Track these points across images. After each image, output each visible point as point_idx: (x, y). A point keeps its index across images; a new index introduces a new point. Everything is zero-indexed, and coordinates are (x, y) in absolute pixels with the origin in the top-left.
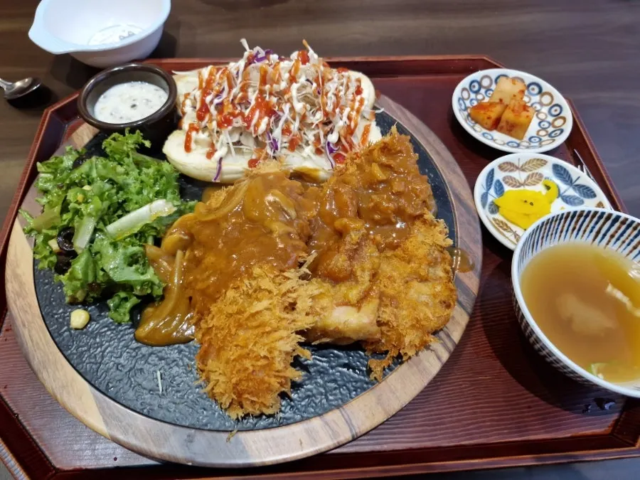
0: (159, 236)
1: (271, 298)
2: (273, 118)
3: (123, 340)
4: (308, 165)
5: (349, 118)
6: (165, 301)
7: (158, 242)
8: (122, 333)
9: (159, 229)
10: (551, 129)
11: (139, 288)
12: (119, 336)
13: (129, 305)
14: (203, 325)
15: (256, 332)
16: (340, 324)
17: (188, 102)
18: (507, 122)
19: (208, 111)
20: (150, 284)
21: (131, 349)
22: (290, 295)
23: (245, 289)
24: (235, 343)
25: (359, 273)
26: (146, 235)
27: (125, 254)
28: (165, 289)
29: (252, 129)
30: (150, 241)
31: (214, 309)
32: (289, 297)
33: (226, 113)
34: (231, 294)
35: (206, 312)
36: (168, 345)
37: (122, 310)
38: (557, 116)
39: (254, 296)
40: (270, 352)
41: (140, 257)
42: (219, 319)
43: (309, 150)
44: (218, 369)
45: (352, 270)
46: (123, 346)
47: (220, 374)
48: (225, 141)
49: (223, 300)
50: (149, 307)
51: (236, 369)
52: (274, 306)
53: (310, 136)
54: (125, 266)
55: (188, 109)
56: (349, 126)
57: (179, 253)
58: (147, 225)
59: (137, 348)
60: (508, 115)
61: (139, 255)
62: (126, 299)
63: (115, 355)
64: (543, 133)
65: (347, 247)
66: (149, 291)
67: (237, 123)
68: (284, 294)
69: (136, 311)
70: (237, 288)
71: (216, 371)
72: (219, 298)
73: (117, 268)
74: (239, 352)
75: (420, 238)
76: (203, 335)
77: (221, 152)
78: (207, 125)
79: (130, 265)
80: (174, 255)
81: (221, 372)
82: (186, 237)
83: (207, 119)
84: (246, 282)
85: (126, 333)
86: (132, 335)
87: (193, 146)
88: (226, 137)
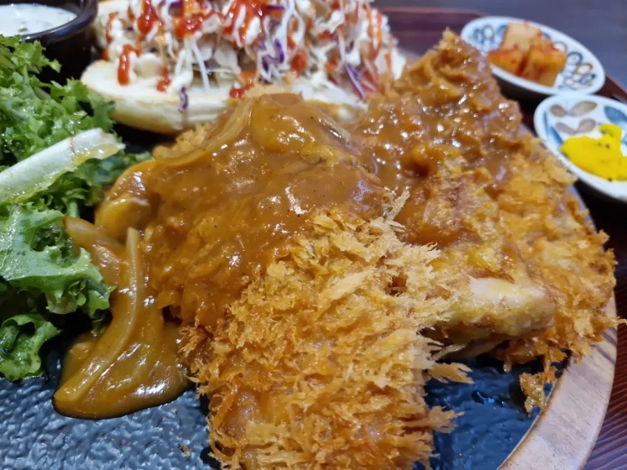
0: (89, 204)
1: (360, 270)
2: (267, 20)
3: (28, 417)
4: (322, 98)
5: (370, 34)
6: (115, 325)
7: (88, 213)
8: (24, 401)
9: (90, 184)
10: (577, 77)
11: (59, 295)
12: (19, 409)
13: (36, 341)
14: (219, 348)
15: (352, 338)
16: (492, 306)
17: (116, 24)
18: (536, 65)
19: (155, 17)
20: (83, 286)
21: (49, 432)
22: (389, 262)
23: (305, 257)
24: (306, 372)
25: (477, 226)
26: (65, 200)
27: (25, 223)
28: (114, 297)
29: (236, 34)
30: (73, 210)
31: (238, 310)
32: (389, 267)
33: (187, 14)
34: (277, 270)
35: (220, 322)
36: (130, 412)
37: (20, 355)
38: (579, 64)
39: (324, 270)
40: (394, 377)
41: (57, 235)
42: (258, 327)
43: (319, 78)
44: (274, 439)
45: (462, 223)
46: (29, 430)
47: (281, 448)
48: (190, 60)
49: (256, 290)
50: (81, 341)
51: (318, 430)
52: (369, 285)
53: (321, 53)
54: (27, 248)
55: (117, 31)
56: (371, 45)
57: (132, 234)
58: (67, 174)
59: (61, 428)
60: (537, 56)
61: (55, 231)
62: (29, 330)
63: (11, 452)
64: (569, 82)
65: (446, 186)
66: (82, 301)
67: (211, 25)
68: (381, 262)
69: (53, 352)
70: (288, 258)
71: (270, 445)
72: (246, 287)
73: (9, 252)
74: (319, 389)
75: (528, 177)
76: (222, 369)
77: (182, 78)
78: (157, 39)
79: (38, 247)
80: (122, 240)
81: (281, 442)
82: (143, 203)
83: (155, 29)
84: (304, 242)
85: (34, 399)
86: (48, 404)
87: (132, 75)
88: (191, 52)
